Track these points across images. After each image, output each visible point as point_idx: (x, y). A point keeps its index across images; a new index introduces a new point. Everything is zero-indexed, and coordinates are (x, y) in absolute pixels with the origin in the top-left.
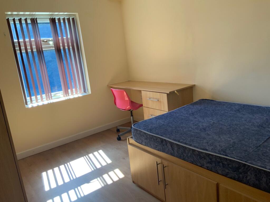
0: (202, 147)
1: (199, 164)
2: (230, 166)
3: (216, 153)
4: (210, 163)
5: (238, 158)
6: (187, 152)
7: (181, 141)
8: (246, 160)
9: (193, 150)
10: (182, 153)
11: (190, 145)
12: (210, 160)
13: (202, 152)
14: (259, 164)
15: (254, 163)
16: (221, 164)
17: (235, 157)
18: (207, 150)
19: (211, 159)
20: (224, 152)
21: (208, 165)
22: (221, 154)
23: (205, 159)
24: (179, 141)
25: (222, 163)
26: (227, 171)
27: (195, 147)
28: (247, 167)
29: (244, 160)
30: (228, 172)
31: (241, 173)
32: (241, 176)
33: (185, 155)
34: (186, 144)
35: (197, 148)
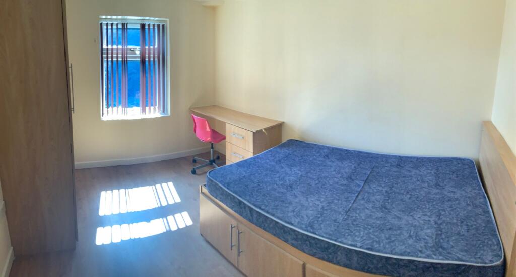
0: (287, 220)
1: (282, 238)
2: (318, 245)
3: (301, 228)
4: (296, 240)
5: (327, 236)
6: (268, 222)
7: (263, 207)
8: (335, 239)
9: (275, 221)
10: (262, 222)
11: (273, 215)
12: (295, 237)
13: (286, 227)
14: (350, 242)
15: (345, 241)
16: (308, 243)
17: (324, 235)
18: (292, 224)
19: (297, 236)
20: (312, 227)
21: (294, 242)
22: (308, 231)
23: (289, 234)
24: (260, 208)
25: (310, 242)
26: (315, 251)
27: (278, 218)
28: (336, 247)
29: (333, 238)
30: (316, 253)
31: (330, 254)
32: (330, 256)
33: (266, 225)
34: (267, 212)
35: (281, 220)
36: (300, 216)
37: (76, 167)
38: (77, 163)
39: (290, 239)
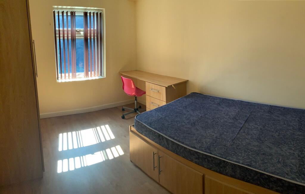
0: (193, 146)
1: (189, 159)
2: (213, 162)
3: (202, 151)
4: (198, 158)
5: (220, 155)
6: (179, 148)
7: (175, 138)
8: (225, 157)
9: (184, 147)
10: (175, 148)
11: (183, 143)
12: (197, 157)
13: (192, 150)
14: (235, 160)
15: (231, 159)
16: (206, 160)
17: (217, 155)
18: (195, 148)
19: (198, 156)
20: (209, 149)
21: (196, 160)
22: (206, 152)
23: (194, 155)
24: (173, 139)
25: (207, 159)
26: (211, 166)
27: (186, 145)
28: (226, 163)
29: (224, 157)
30: (212, 167)
31: (222, 168)
32: (222, 169)
33: (178, 151)
34: (179, 141)
35: (188, 146)
36: (201, 143)
37: (41, 117)
38: (42, 114)
39: (194, 159)
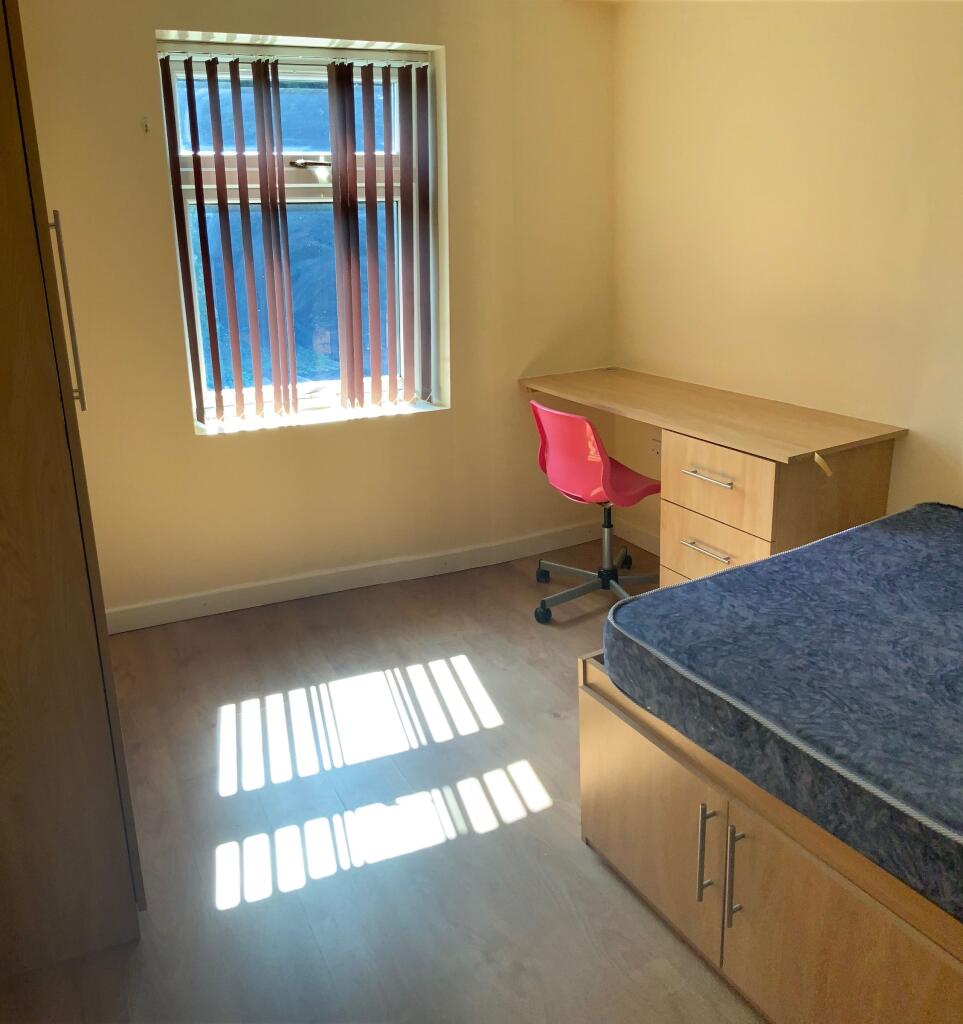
1: (914, 881)
6: (860, 808)
7: (839, 750)
9: (891, 808)
10: (835, 805)
11: (885, 785)
13: (936, 835)
24: (828, 751)
27: (907, 798)
33: (850, 819)
34: (860, 770)
35: (920, 807)
37: (112, 629)
39: (947, 887)
